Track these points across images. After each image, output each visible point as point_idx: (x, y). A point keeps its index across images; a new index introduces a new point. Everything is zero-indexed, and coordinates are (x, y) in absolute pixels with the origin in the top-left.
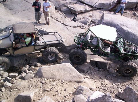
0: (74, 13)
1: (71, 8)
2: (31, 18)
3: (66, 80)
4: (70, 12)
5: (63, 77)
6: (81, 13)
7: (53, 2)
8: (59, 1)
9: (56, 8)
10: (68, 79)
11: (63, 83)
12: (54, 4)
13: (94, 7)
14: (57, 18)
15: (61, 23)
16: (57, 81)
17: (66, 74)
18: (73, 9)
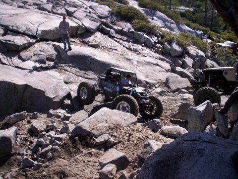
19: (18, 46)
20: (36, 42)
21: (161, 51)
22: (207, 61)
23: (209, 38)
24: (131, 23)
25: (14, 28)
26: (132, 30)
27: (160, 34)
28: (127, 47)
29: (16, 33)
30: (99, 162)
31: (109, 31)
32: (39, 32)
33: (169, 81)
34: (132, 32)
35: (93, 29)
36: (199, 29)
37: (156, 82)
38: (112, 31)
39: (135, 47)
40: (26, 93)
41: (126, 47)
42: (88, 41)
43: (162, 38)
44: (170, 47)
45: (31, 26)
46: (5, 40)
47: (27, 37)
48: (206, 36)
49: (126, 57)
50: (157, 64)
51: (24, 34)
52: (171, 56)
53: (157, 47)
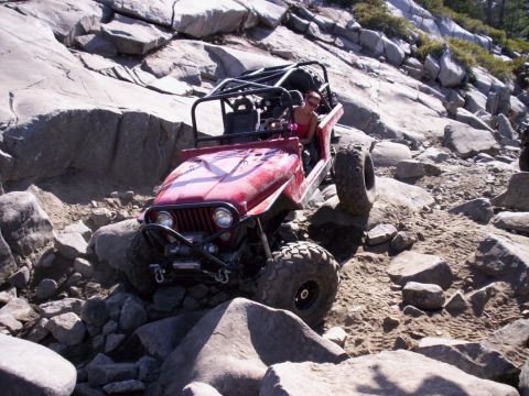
1: (121, 35)
4: (115, 51)
15: (142, 86)
18: (125, 37)
19: (141, 45)
20: (171, 40)
21: (419, 73)
22: (511, 101)
23: (506, 52)
24: (350, 12)
25: (127, 7)
26: (357, 25)
27: (413, 36)
28: (350, 60)
29: (131, 16)
30: (390, 276)
31: (308, 25)
32: (178, 18)
33: (454, 135)
34: (357, 30)
35: (274, 20)
36: (482, 33)
37: (422, 136)
38: (313, 25)
39: (365, 63)
40: (180, 142)
41: (346, 62)
42: (269, 45)
43: (418, 46)
44: (437, 65)
45: (157, 5)
46: (113, 32)
47: (153, 26)
48: (498, 49)
49: (354, 81)
50: (418, 100)
51: (147, 21)
52: (441, 86)
53: (411, 65)
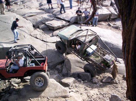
0: (52, 29)
1: (49, 25)
2: (10, 38)
3: (51, 96)
4: (48, 29)
5: (48, 94)
6: (59, 28)
7: (30, 20)
8: (36, 19)
9: (34, 26)
10: (53, 96)
11: (49, 99)
12: (31, 22)
13: (71, 22)
14: (36, 35)
15: (41, 40)
16: (42, 99)
17: (51, 90)
18: (50, 25)
